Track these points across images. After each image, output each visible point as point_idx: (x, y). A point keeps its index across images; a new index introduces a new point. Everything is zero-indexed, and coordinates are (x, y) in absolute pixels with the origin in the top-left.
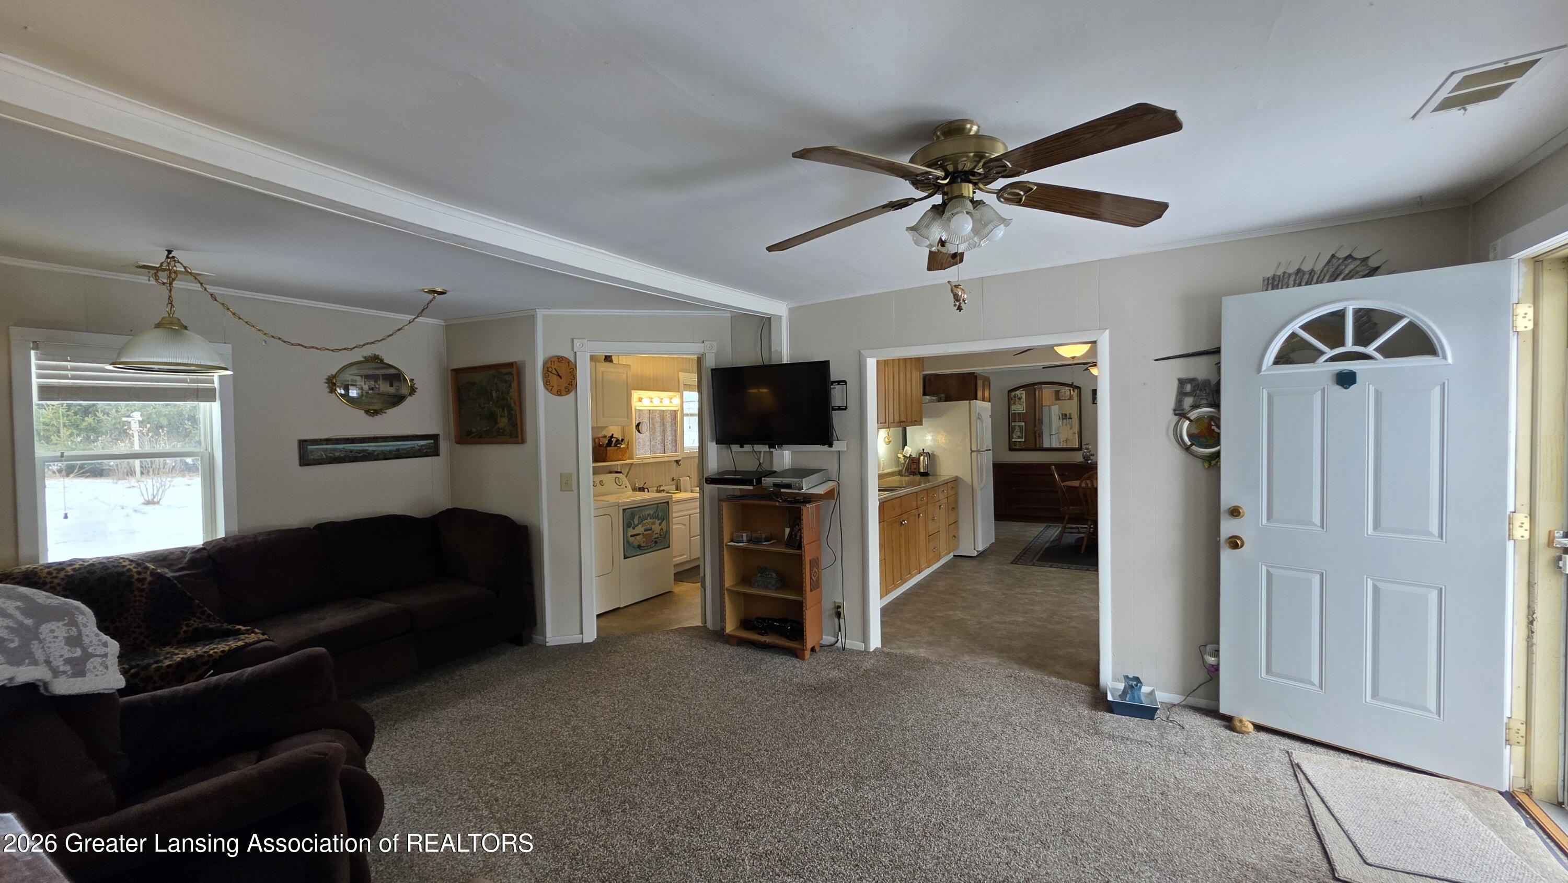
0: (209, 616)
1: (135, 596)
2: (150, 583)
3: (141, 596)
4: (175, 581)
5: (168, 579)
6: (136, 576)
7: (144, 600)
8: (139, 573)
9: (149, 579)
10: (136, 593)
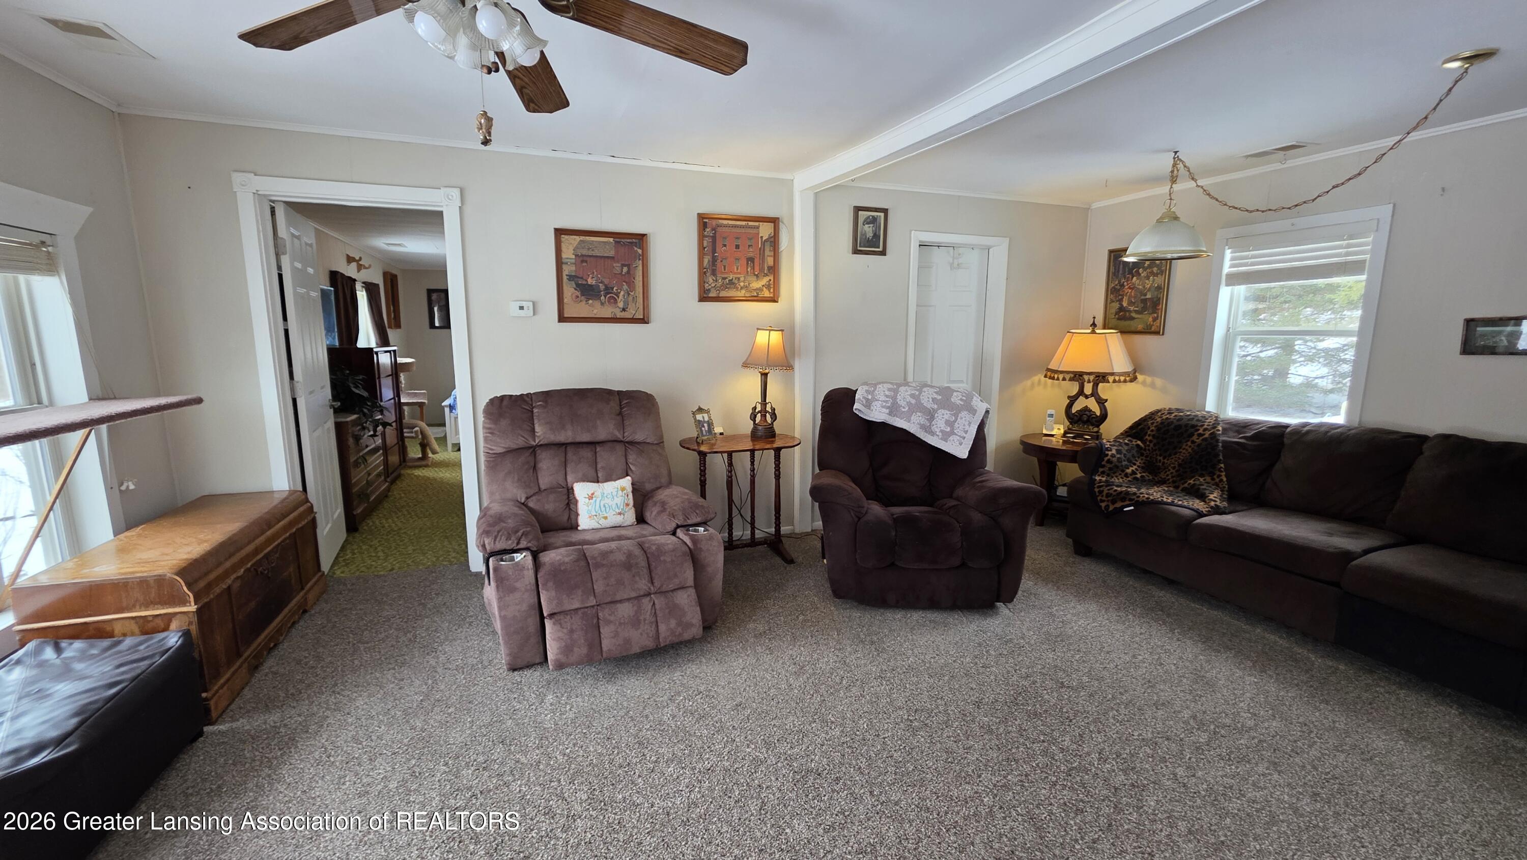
0: (1221, 481)
1: (1187, 445)
2: (1205, 439)
3: (1190, 447)
4: (1220, 444)
5: (1217, 441)
6: (1201, 431)
7: (1190, 450)
8: (1205, 430)
9: (1207, 436)
10: (1189, 443)
